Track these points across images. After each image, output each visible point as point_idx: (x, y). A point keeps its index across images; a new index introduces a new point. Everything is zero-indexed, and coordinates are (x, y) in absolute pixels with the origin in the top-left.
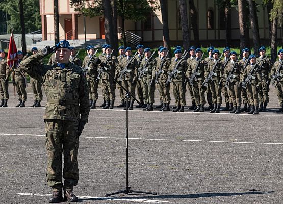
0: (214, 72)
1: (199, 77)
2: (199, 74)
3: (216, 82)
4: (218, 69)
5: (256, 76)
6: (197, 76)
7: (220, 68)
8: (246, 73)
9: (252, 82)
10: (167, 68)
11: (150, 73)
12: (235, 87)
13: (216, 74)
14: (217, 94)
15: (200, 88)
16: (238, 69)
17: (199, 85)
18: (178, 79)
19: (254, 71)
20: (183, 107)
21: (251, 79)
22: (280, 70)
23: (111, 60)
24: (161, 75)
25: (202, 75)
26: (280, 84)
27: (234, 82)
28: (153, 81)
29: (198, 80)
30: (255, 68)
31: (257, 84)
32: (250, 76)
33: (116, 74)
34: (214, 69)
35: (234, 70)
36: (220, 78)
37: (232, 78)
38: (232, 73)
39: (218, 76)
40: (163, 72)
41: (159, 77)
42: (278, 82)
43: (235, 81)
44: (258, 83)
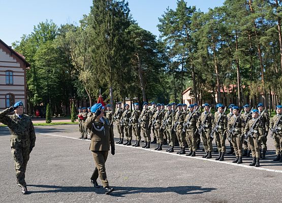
0: (218, 124)
1: (207, 128)
2: (207, 126)
3: (220, 134)
4: (222, 122)
5: (258, 130)
6: (205, 128)
7: (224, 121)
8: (248, 126)
9: (254, 136)
10: (183, 120)
11: (170, 123)
12: (237, 139)
13: (220, 127)
14: (221, 144)
15: (207, 138)
16: (240, 123)
17: (207, 135)
18: (190, 129)
19: (255, 125)
20: (195, 152)
21: (253, 133)
22: (278, 124)
23: (147, 113)
24: (178, 126)
25: (210, 127)
26: (278, 136)
27: (236, 135)
28: (173, 129)
29: (206, 131)
30: (257, 123)
31: (258, 138)
32: (252, 130)
33: (150, 123)
34: (219, 123)
35: (236, 124)
36: (224, 130)
37: (234, 131)
38: (235, 127)
39: (222, 128)
40: (179, 123)
41: (176, 127)
42: (276, 135)
43: (238, 134)
44: (260, 137)
